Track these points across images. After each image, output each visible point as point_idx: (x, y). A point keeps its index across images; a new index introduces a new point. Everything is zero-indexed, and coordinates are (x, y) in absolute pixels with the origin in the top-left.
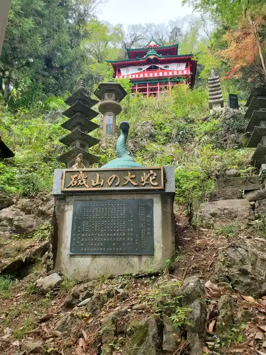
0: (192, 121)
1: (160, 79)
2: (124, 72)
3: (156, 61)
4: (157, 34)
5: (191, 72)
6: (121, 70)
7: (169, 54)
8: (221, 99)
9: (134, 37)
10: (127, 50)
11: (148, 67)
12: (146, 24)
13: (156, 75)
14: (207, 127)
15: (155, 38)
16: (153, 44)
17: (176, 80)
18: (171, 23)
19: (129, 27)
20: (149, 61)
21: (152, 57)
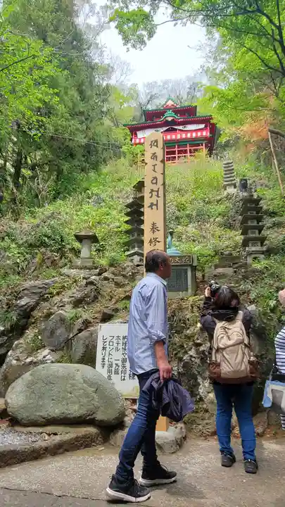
0: (209, 202)
1: (178, 141)
2: (140, 134)
3: (174, 122)
4: (173, 90)
5: (210, 133)
6: (138, 133)
7: (188, 114)
8: (233, 182)
9: (149, 96)
10: (144, 111)
11: (165, 129)
12: (161, 81)
13: (174, 137)
14: (221, 208)
15: (173, 96)
16: (170, 103)
17: (195, 143)
18: (189, 78)
19: (144, 85)
20: (166, 123)
21: (170, 119)
